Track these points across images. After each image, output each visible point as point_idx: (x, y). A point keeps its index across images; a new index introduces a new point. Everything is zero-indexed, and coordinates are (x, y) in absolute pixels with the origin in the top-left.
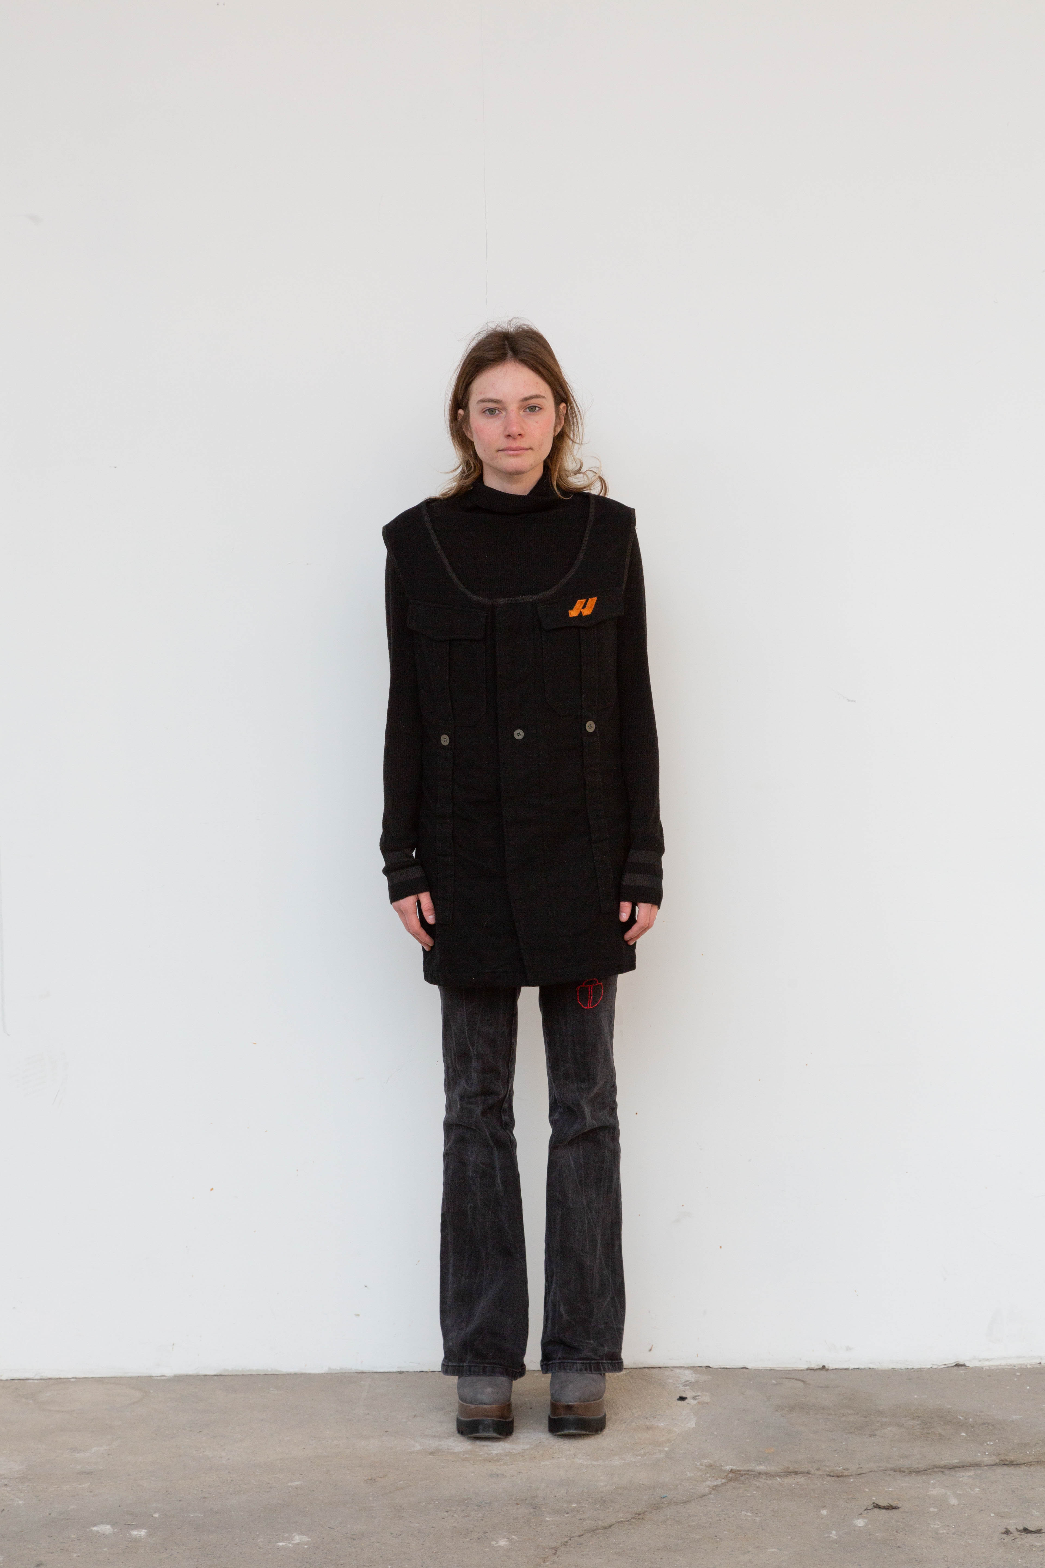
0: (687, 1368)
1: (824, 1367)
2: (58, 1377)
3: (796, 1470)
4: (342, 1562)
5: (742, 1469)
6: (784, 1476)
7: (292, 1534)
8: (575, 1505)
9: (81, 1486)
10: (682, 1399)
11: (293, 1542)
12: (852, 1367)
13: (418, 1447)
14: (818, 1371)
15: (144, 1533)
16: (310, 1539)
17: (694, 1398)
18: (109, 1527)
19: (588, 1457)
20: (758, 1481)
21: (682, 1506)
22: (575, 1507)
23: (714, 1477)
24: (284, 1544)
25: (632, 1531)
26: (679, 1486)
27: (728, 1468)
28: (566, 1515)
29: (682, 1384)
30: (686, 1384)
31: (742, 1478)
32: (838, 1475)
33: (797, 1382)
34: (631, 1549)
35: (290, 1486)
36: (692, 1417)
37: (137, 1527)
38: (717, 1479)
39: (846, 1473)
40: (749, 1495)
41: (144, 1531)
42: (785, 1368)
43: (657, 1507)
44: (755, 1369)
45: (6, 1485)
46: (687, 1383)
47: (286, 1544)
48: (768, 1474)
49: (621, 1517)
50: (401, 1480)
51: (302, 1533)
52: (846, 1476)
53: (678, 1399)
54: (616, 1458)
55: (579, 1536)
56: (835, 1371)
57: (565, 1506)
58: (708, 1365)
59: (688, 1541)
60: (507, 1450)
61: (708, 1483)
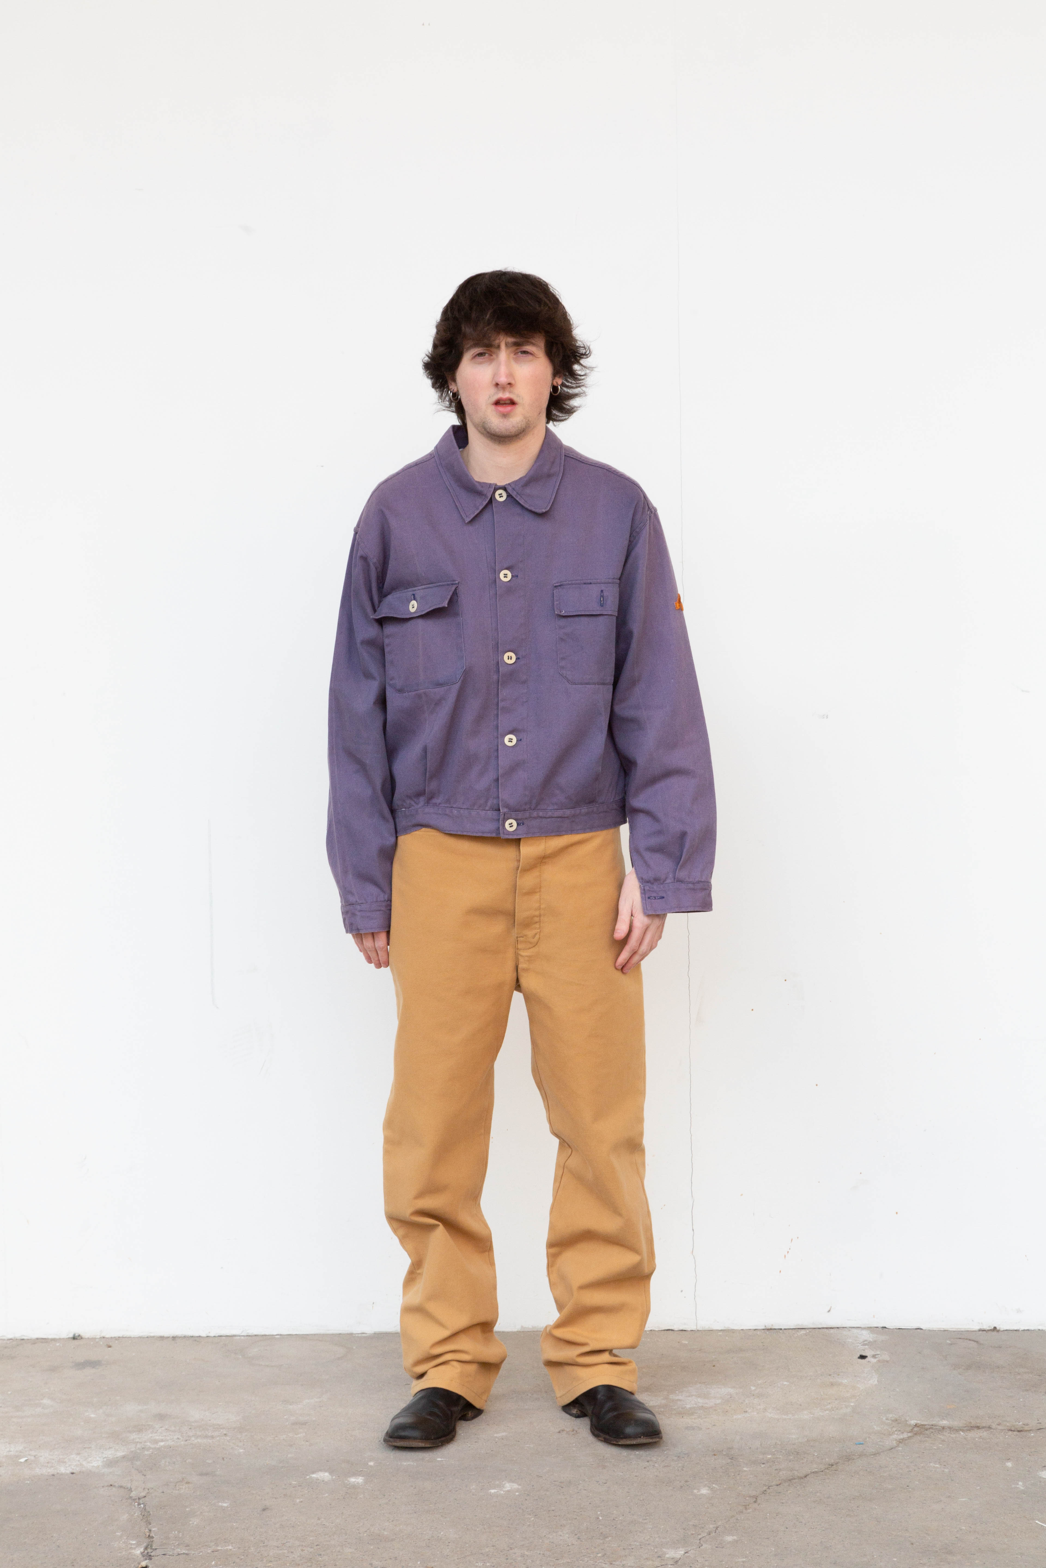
0: (865, 1328)
1: (995, 1328)
2: (263, 1334)
3: (978, 1425)
4: (553, 1508)
5: (926, 1423)
6: (967, 1430)
7: (503, 1481)
8: (770, 1456)
9: (297, 1436)
10: (863, 1357)
11: (504, 1489)
12: (1022, 1328)
14: (990, 1332)
15: (361, 1480)
16: (520, 1487)
17: (874, 1356)
18: (327, 1474)
19: (778, 1412)
20: (943, 1435)
21: (872, 1457)
22: (770, 1458)
23: (900, 1431)
24: (496, 1491)
25: (827, 1481)
26: (867, 1439)
27: (913, 1422)
28: (763, 1466)
29: (860, 1343)
30: (865, 1343)
31: (927, 1432)
32: (1019, 1429)
33: (971, 1342)
34: (828, 1498)
35: (496, 1437)
36: (874, 1374)
37: (355, 1474)
38: (903, 1433)
39: (1026, 1428)
40: (935, 1448)
41: (361, 1478)
42: (958, 1328)
43: (849, 1458)
44: (929, 1330)
45: (225, 1434)
47: (497, 1492)
48: (951, 1429)
49: (815, 1467)
51: (511, 1481)
52: (1026, 1431)
53: (859, 1358)
54: (805, 1412)
55: (777, 1485)
56: (1006, 1332)
57: (761, 1457)
58: (884, 1326)
59: (882, 1491)
60: (701, 1404)
61: (895, 1436)
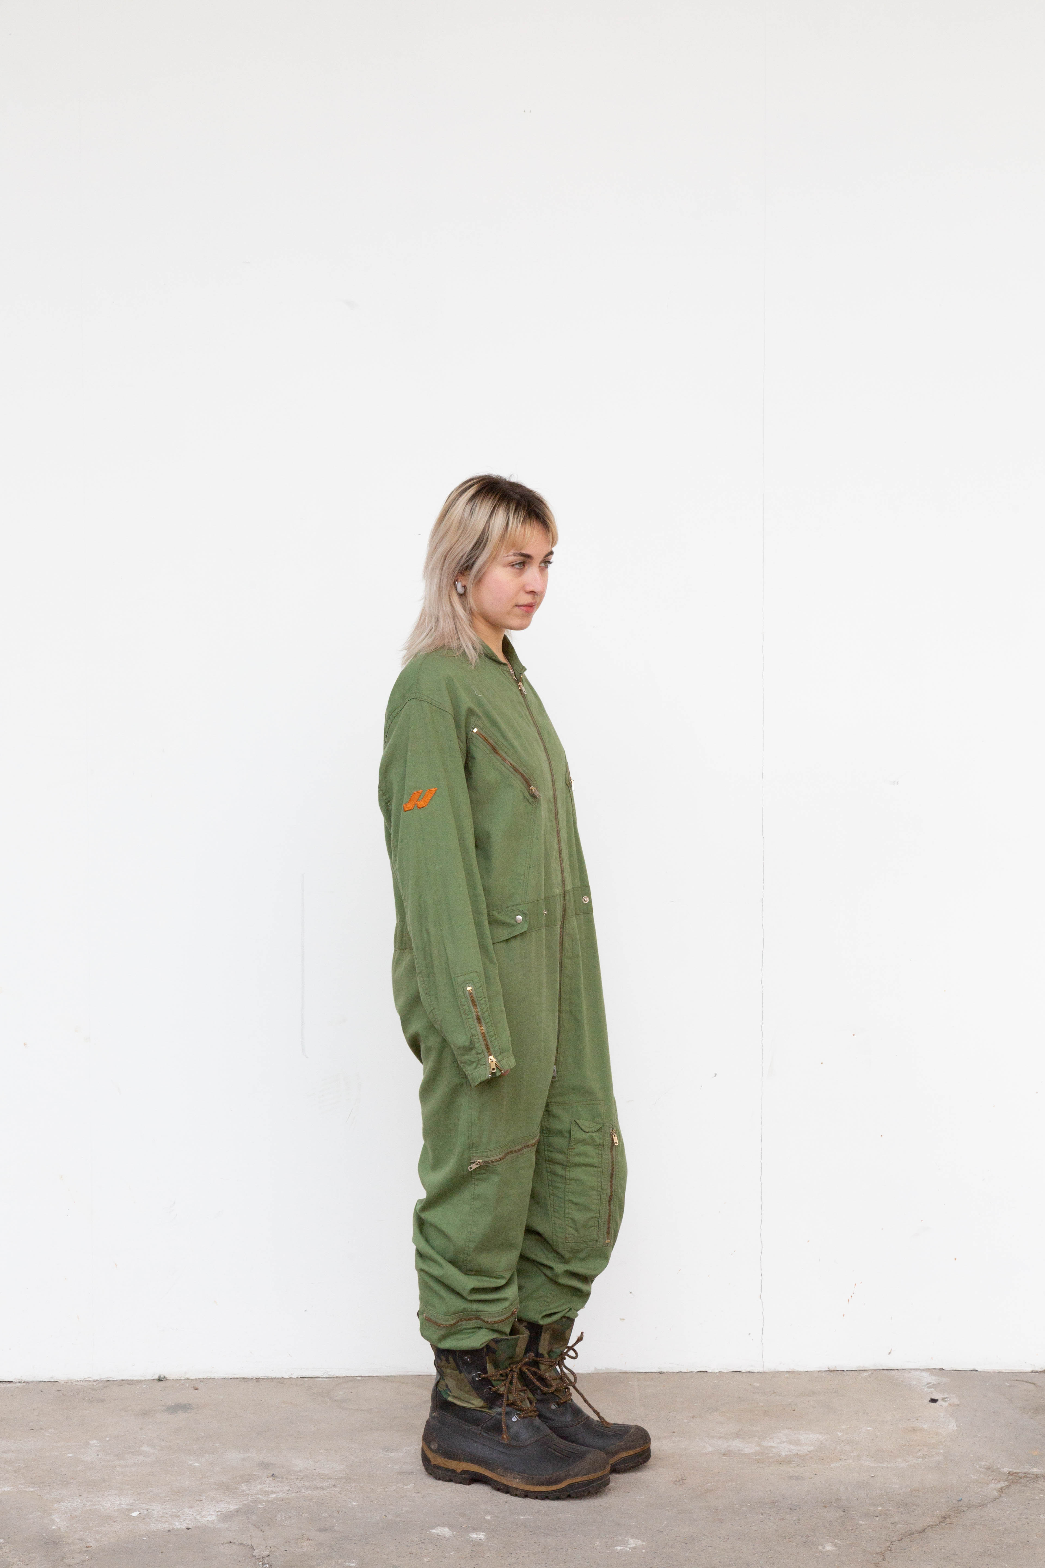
0: (923, 1370)
2: (344, 1375)
5: (1019, 1471)
8: (880, 1508)
10: (934, 1401)
11: (629, 1546)
13: (710, 1449)
15: (483, 1537)
16: (644, 1543)
17: (944, 1399)
18: (446, 1529)
19: (873, 1459)
22: (882, 1510)
23: (996, 1479)
24: (621, 1548)
25: (947, 1535)
26: (968, 1489)
27: (1006, 1470)
28: (877, 1519)
29: (925, 1386)
31: (1023, 1480)
37: (475, 1529)
38: (999, 1482)
41: (482, 1534)
44: (985, 1372)
45: (334, 1485)
46: (930, 1385)
47: (623, 1549)
49: (929, 1521)
50: (708, 1482)
53: (930, 1401)
54: (899, 1460)
55: (900, 1541)
57: (872, 1509)
59: (1005, 1546)
60: (795, 1452)
61: (993, 1486)
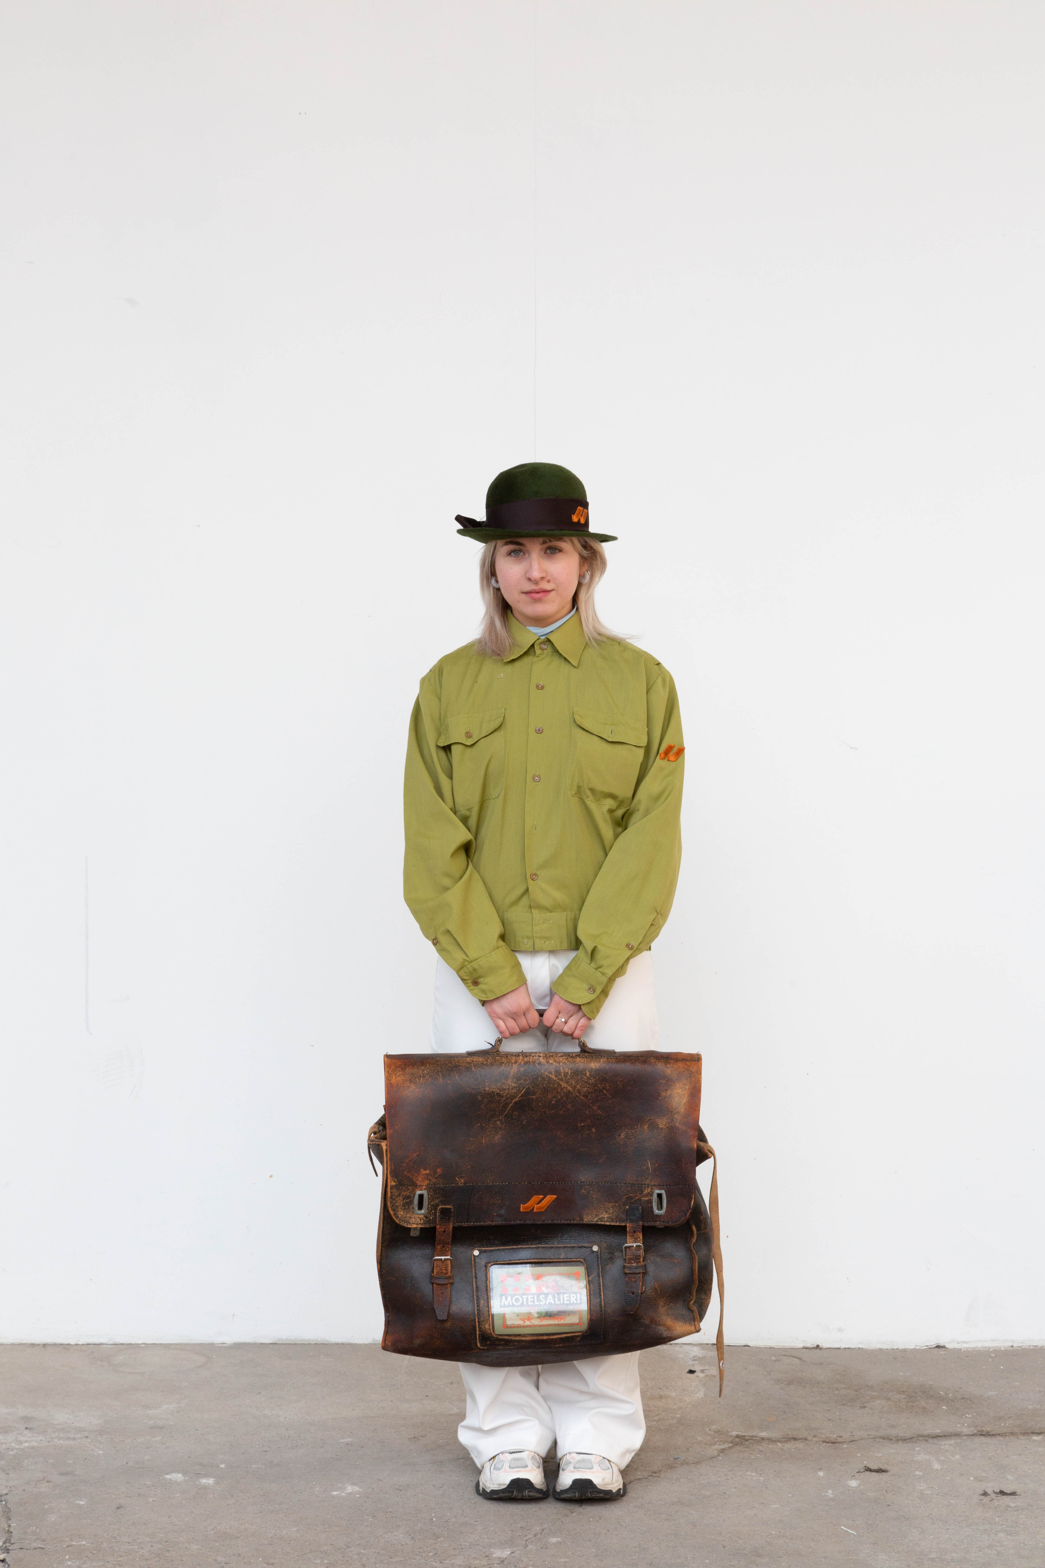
0: (695, 1345)
1: (818, 1346)
3: (795, 1437)
4: (390, 1510)
5: (746, 1434)
6: (784, 1441)
7: (345, 1484)
9: (154, 1439)
10: (692, 1372)
11: (346, 1492)
12: (843, 1346)
13: (455, 1410)
14: (813, 1350)
16: (361, 1490)
17: (702, 1371)
18: (180, 1475)
20: (762, 1446)
21: (693, 1466)
23: (721, 1441)
24: (338, 1493)
25: (650, 1487)
26: (690, 1449)
27: (734, 1433)
29: (690, 1358)
30: (695, 1359)
31: (747, 1443)
32: (833, 1441)
33: (793, 1359)
35: (342, 1442)
36: (701, 1388)
37: (206, 1476)
38: (724, 1443)
39: (840, 1440)
40: (753, 1457)
42: (784, 1346)
43: (671, 1467)
44: (756, 1347)
45: (86, 1437)
47: (340, 1494)
48: (770, 1440)
51: (353, 1484)
52: (840, 1442)
53: (688, 1373)
56: (828, 1350)
59: (700, 1497)
